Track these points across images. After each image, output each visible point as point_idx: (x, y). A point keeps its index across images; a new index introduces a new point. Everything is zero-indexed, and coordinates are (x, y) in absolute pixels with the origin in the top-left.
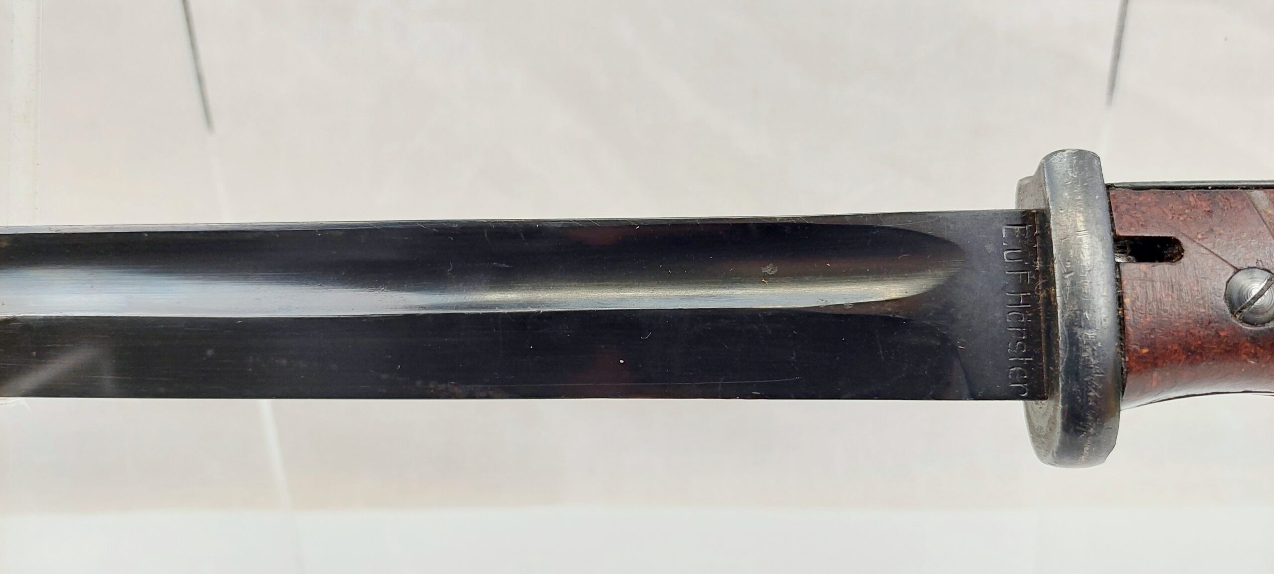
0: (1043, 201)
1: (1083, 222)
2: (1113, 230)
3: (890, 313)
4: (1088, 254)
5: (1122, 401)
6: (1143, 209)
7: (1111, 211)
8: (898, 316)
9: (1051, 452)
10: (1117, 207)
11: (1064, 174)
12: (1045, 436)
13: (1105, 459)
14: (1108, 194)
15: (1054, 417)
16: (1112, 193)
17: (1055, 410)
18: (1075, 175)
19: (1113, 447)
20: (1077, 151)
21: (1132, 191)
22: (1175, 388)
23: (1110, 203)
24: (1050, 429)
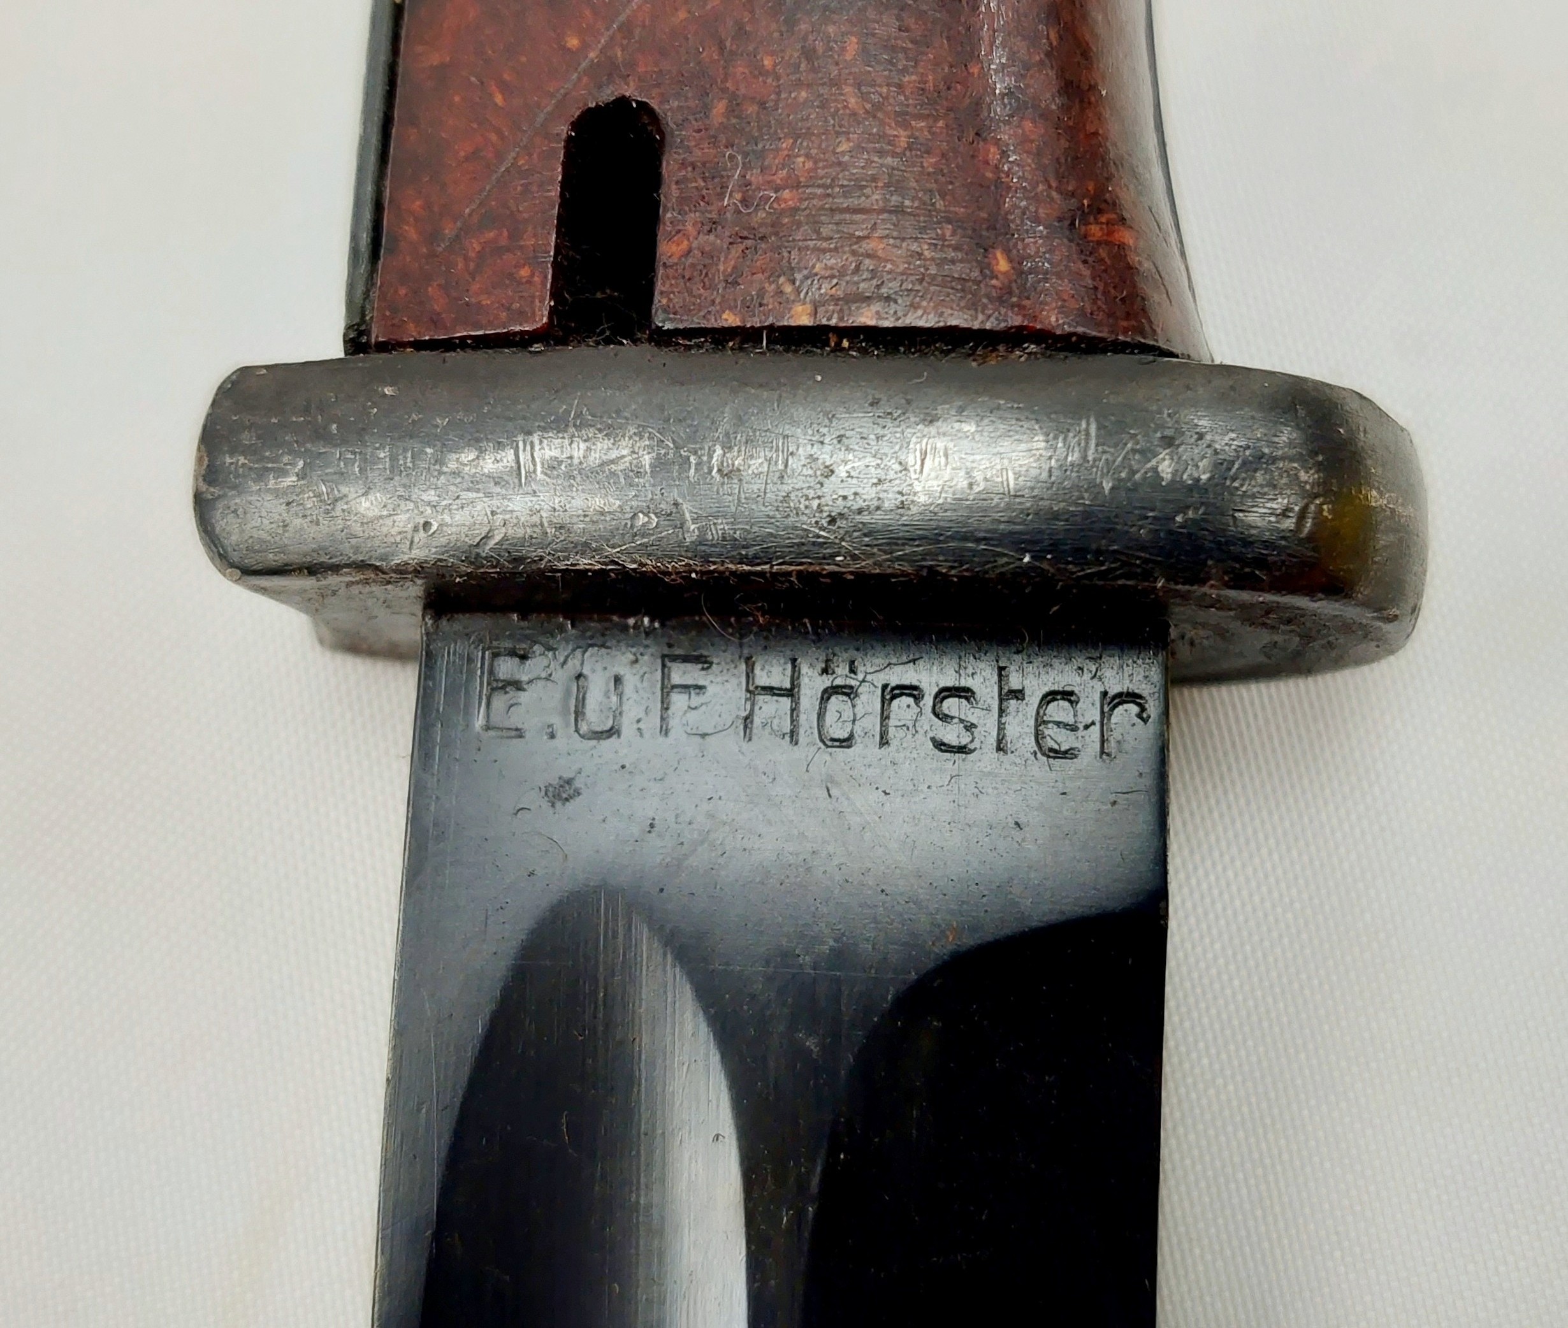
0: (389, 587)
1: (482, 451)
2: (520, 341)
3: (799, 1217)
4: (608, 443)
5: (1189, 357)
6: (449, 230)
7: (448, 345)
8: (815, 1181)
9: (1380, 624)
10: (435, 321)
11: (288, 504)
12: (1307, 638)
13: (1402, 430)
14: (383, 347)
15: (1243, 607)
16: (377, 334)
17: (1219, 604)
18: (294, 465)
19: (1365, 398)
20: (202, 447)
21: (380, 263)
22: (1141, 170)
23: (419, 345)
24: (1289, 622)
